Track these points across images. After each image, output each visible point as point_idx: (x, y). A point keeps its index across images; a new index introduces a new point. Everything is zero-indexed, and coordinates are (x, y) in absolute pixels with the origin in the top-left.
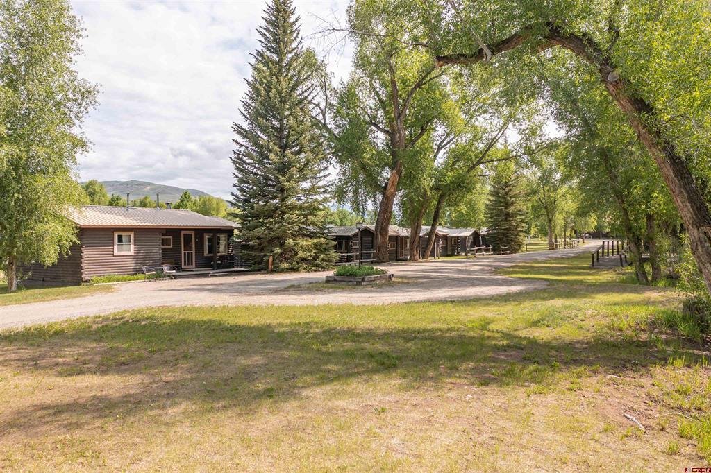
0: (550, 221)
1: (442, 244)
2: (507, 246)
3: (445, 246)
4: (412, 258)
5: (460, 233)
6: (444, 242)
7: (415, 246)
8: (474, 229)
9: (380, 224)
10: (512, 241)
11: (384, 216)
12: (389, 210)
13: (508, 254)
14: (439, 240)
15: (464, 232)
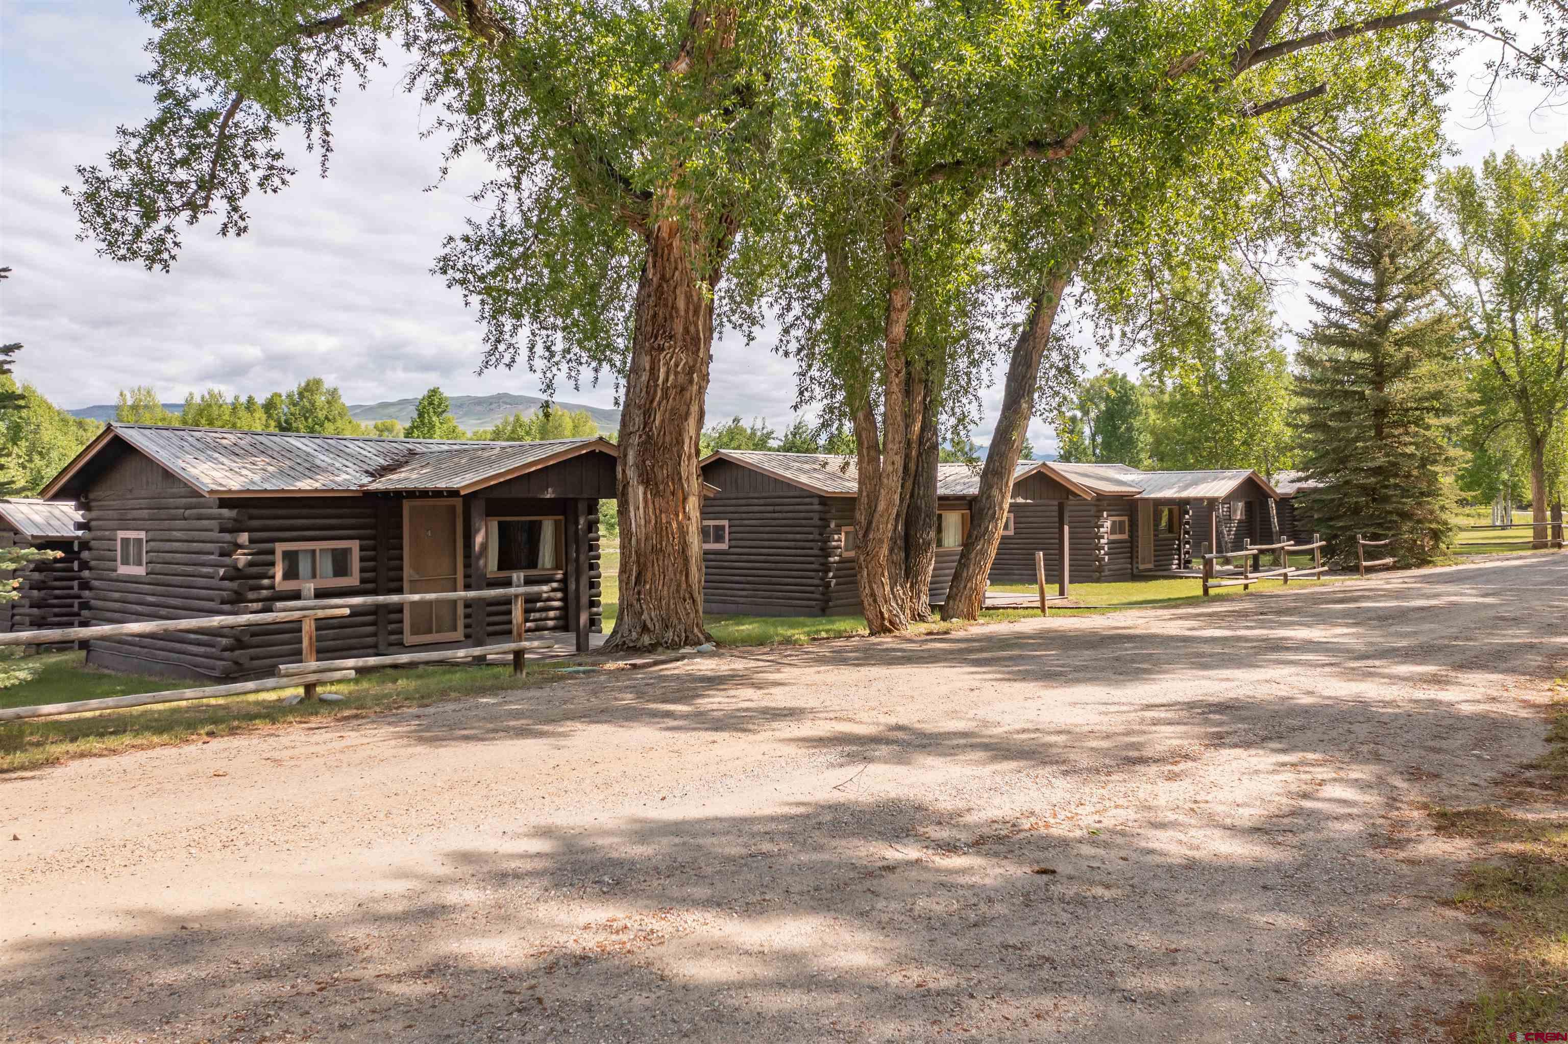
0: (1538, 444)
1: (1113, 532)
2: (1386, 537)
3: (1125, 537)
4: (871, 613)
5: (1186, 487)
6: (1121, 523)
7: (885, 550)
8: (1245, 473)
9: (638, 420)
10: (1406, 516)
11: (653, 371)
12: (679, 328)
13: (1387, 568)
14: (1099, 517)
15: (1204, 480)
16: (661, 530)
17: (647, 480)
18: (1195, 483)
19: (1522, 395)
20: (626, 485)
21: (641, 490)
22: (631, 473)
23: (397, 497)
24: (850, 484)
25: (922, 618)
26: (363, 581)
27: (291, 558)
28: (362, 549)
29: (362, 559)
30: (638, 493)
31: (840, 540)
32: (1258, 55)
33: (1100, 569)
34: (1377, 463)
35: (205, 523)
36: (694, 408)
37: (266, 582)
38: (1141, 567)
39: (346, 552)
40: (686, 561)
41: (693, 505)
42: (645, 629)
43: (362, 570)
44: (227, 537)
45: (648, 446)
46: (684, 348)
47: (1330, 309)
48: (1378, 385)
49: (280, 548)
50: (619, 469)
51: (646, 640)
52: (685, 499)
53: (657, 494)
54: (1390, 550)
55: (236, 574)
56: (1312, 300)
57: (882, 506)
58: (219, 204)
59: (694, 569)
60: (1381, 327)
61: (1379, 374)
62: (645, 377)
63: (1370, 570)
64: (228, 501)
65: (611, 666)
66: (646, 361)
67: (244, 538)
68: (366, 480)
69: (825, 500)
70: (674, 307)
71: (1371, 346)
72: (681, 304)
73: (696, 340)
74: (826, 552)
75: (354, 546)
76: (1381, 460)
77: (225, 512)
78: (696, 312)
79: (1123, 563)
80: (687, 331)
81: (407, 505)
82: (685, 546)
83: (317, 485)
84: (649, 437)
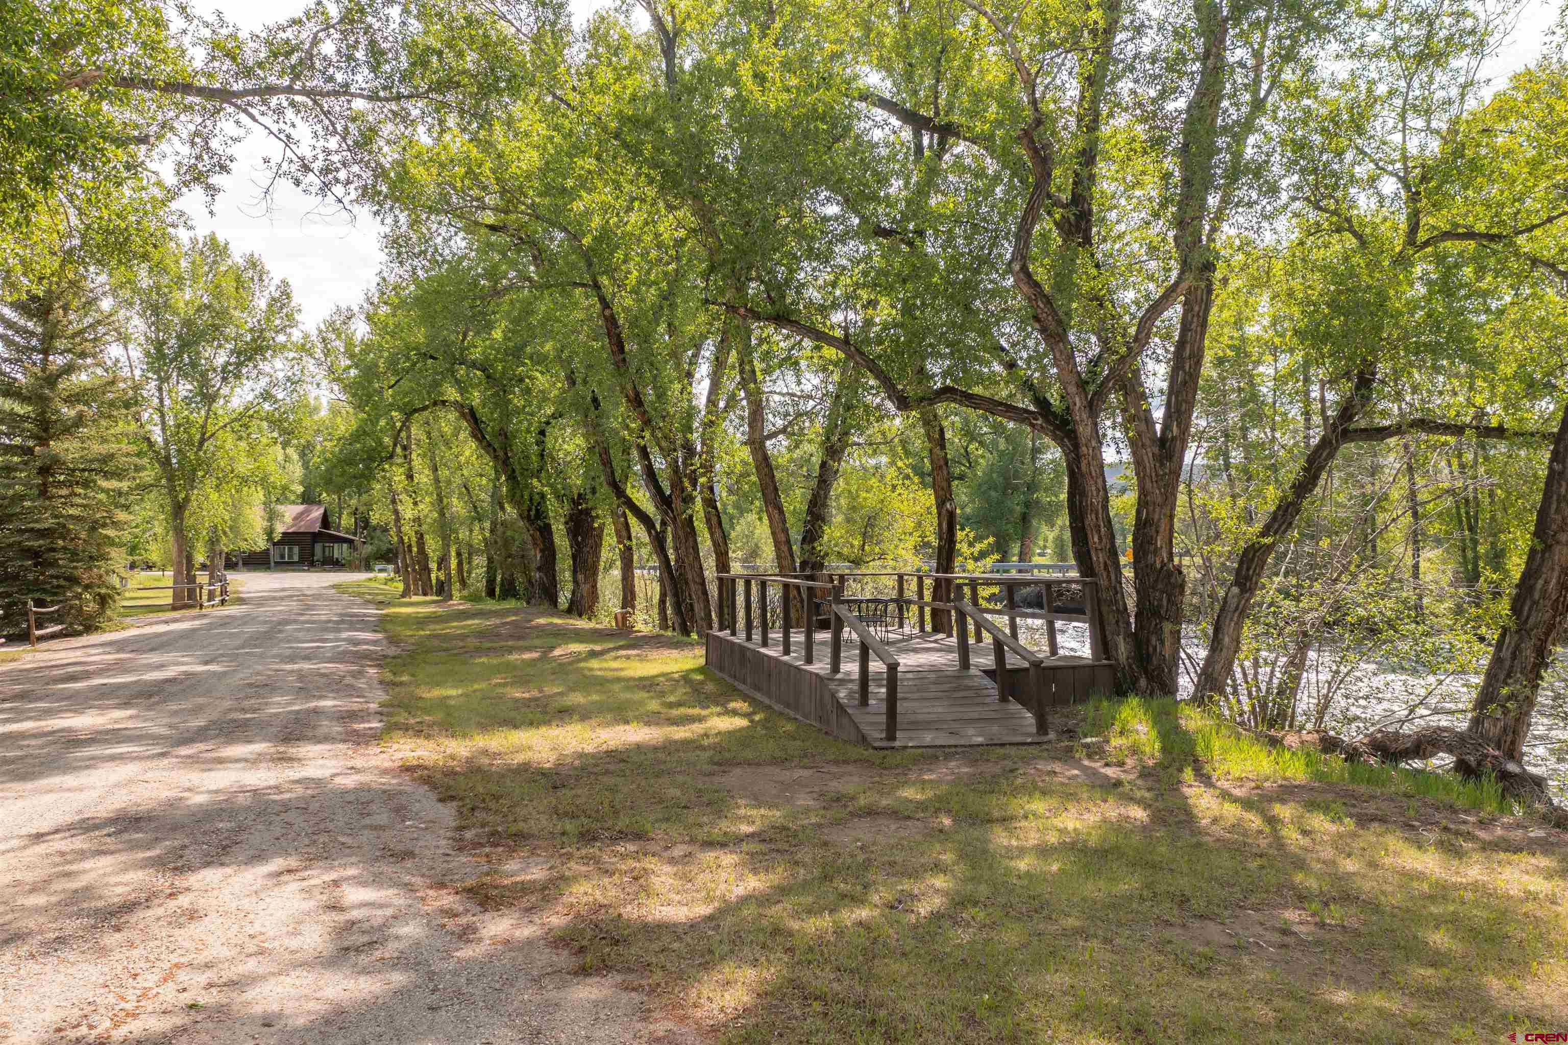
2: (53, 603)
10: (73, 580)
19: (166, 462)
34: (44, 525)
48: (43, 441)
54: (57, 618)
60: (51, 380)
61: (46, 430)
63: (41, 639)
71: (37, 400)
76: (47, 521)
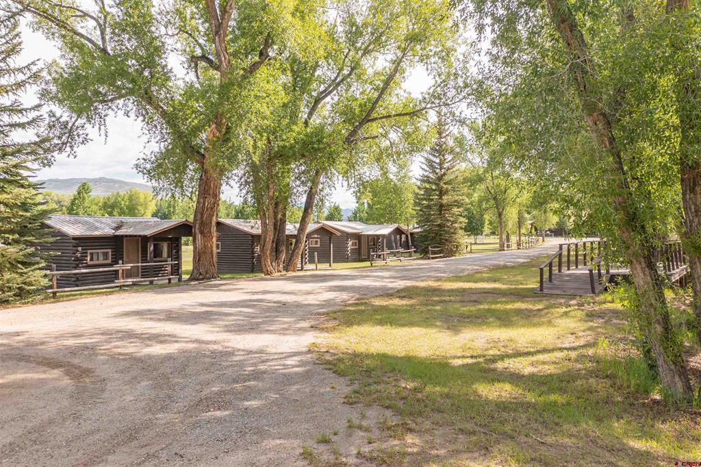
0: (500, 215)
1: (352, 245)
2: (440, 247)
3: (357, 247)
4: (264, 270)
5: (377, 230)
6: (356, 243)
7: (269, 252)
8: (396, 226)
9: (200, 216)
10: (447, 240)
11: (204, 202)
12: (211, 192)
13: (441, 257)
14: (347, 240)
15: (382, 228)
16: (205, 246)
17: (202, 233)
18: (379, 229)
19: (495, 198)
20: (195, 234)
21: (200, 236)
22: (197, 231)
23: (122, 237)
24: (259, 231)
25: (281, 272)
26: (112, 261)
27: (92, 254)
28: (112, 252)
29: (112, 255)
30: (199, 236)
31: (257, 249)
32: (369, 121)
33: (348, 258)
34: (438, 223)
35: (69, 244)
36: (215, 214)
37: (84, 262)
38: (363, 257)
39: (107, 253)
40: (212, 255)
41: (214, 239)
42: (201, 274)
43: (112, 258)
44: (74, 248)
45: (202, 224)
46: (213, 197)
47: (426, 171)
48: (440, 197)
49: (89, 251)
50: (193, 230)
51: (201, 277)
52: (212, 238)
53: (204, 236)
54: (440, 252)
55: (77, 259)
56: (421, 167)
57: (267, 239)
58: (68, 149)
59: (214, 257)
60: (440, 178)
61: (440, 193)
62: (201, 205)
63: (433, 258)
64: (75, 239)
65: (192, 283)
66: (202, 200)
67: (80, 249)
68: (114, 231)
69: (253, 236)
70: (210, 187)
71: (437, 185)
72: (212, 186)
73: (216, 195)
74: (253, 253)
75: (110, 251)
76: (439, 222)
77: (74, 241)
78: (216, 188)
79: (356, 256)
80: (213, 193)
81: (125, 239)
82: (212, 251)
83: (100, 233)
84: (202, 221)
